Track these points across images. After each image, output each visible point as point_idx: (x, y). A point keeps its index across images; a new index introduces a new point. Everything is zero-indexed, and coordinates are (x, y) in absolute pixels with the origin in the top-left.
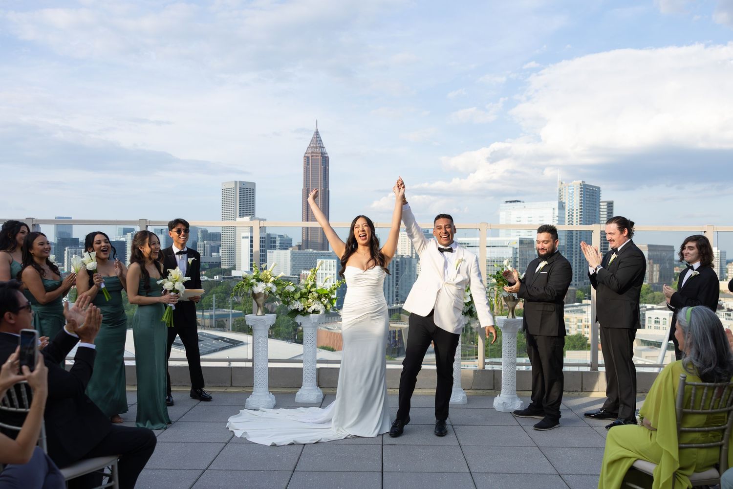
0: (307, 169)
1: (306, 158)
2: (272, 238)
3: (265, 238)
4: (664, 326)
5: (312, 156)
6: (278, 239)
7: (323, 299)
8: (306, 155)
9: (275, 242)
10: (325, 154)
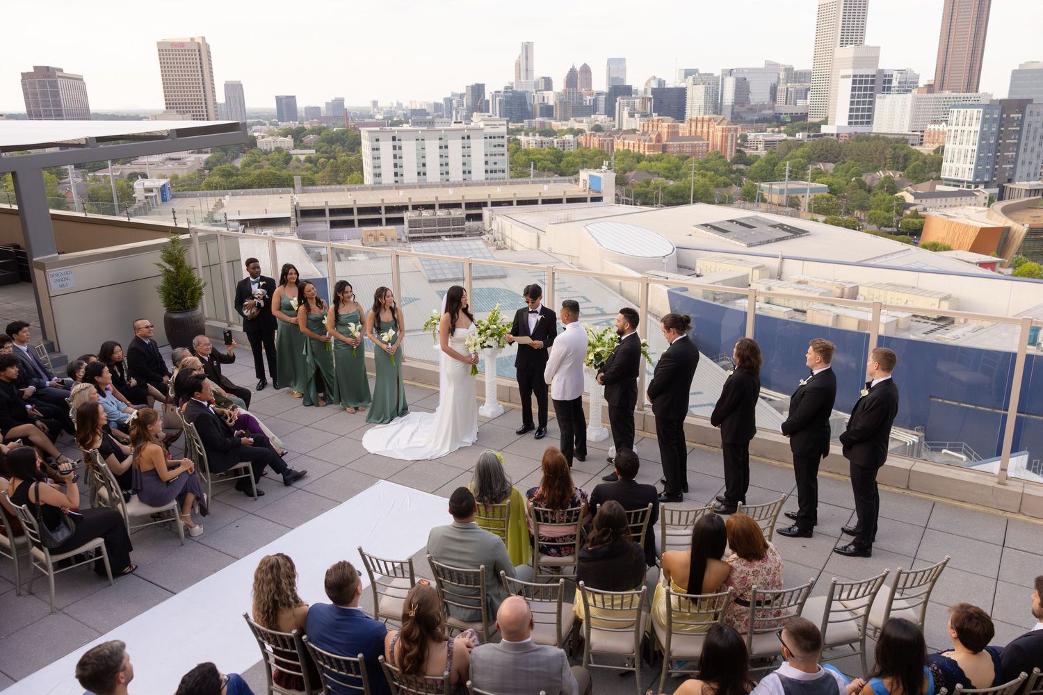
2: (886, 76)
3: (874, 76)
9: (890, 82)
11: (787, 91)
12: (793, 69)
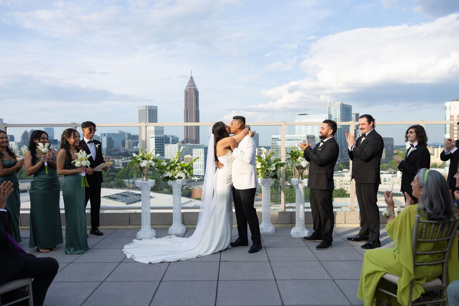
0: (186, 98)
1: (186, 92)
2: (167, 137)
3: (163, 137)
4: (389, 183)
5: (189, 91)
6: (171, 138)
7: (185, 170)
8: (186, 90)
9: (169, 140)
10: (196, 89)
11: (129, 143)
12: (131, 134)
